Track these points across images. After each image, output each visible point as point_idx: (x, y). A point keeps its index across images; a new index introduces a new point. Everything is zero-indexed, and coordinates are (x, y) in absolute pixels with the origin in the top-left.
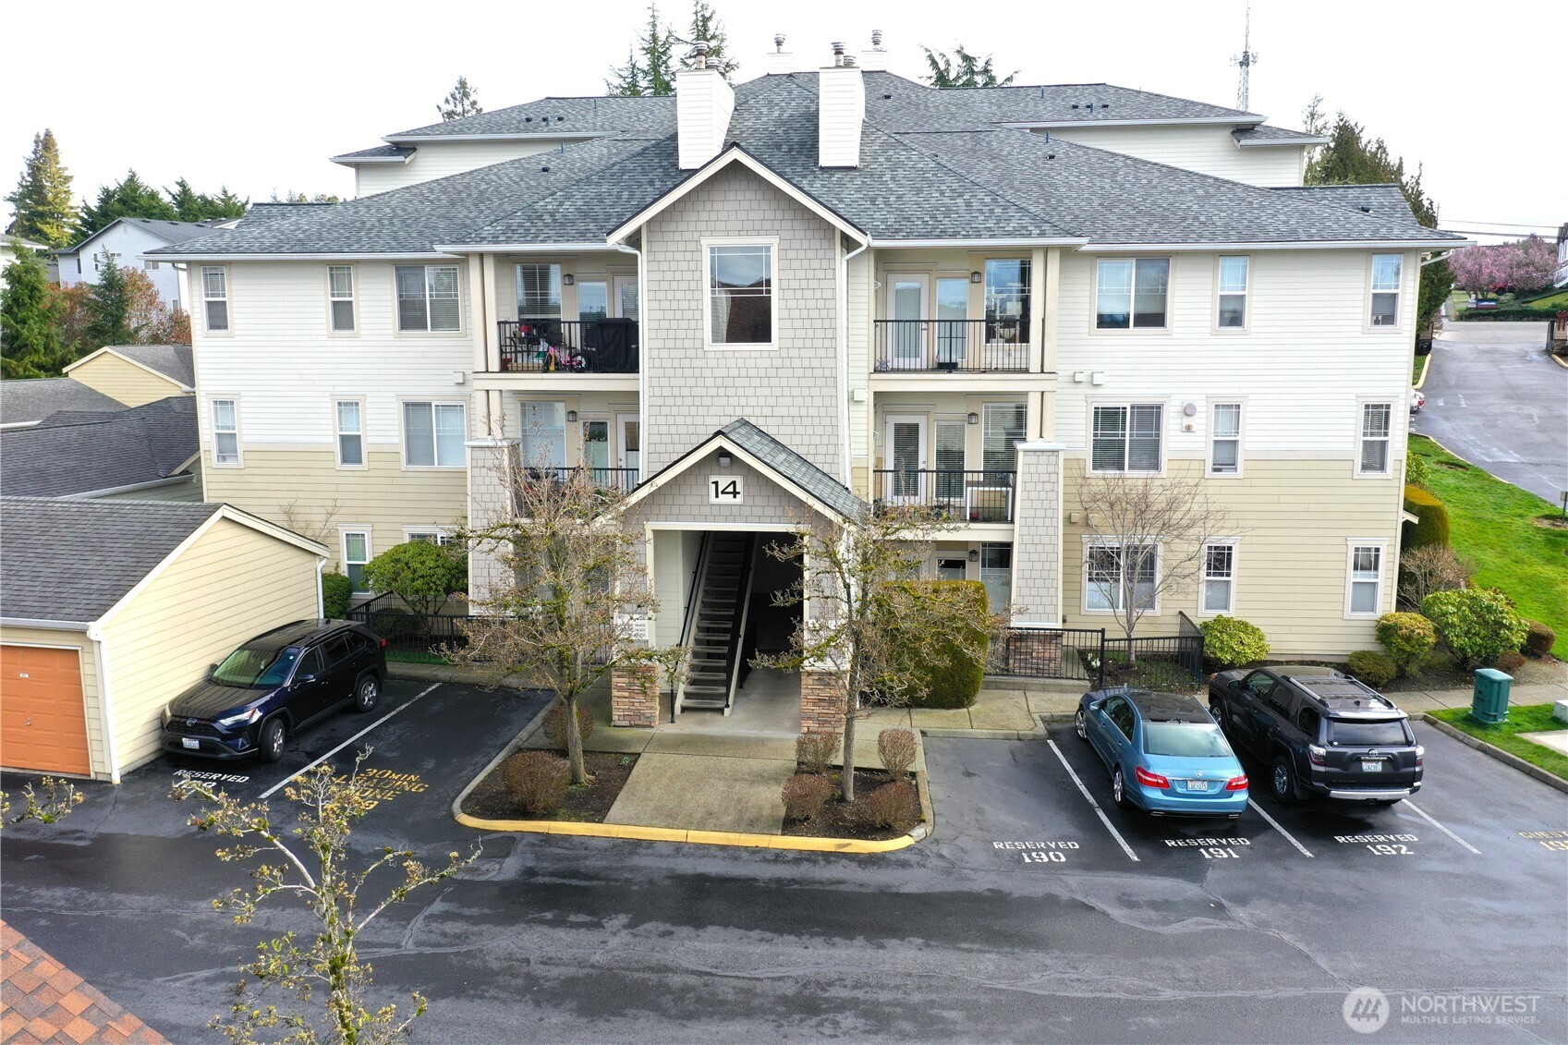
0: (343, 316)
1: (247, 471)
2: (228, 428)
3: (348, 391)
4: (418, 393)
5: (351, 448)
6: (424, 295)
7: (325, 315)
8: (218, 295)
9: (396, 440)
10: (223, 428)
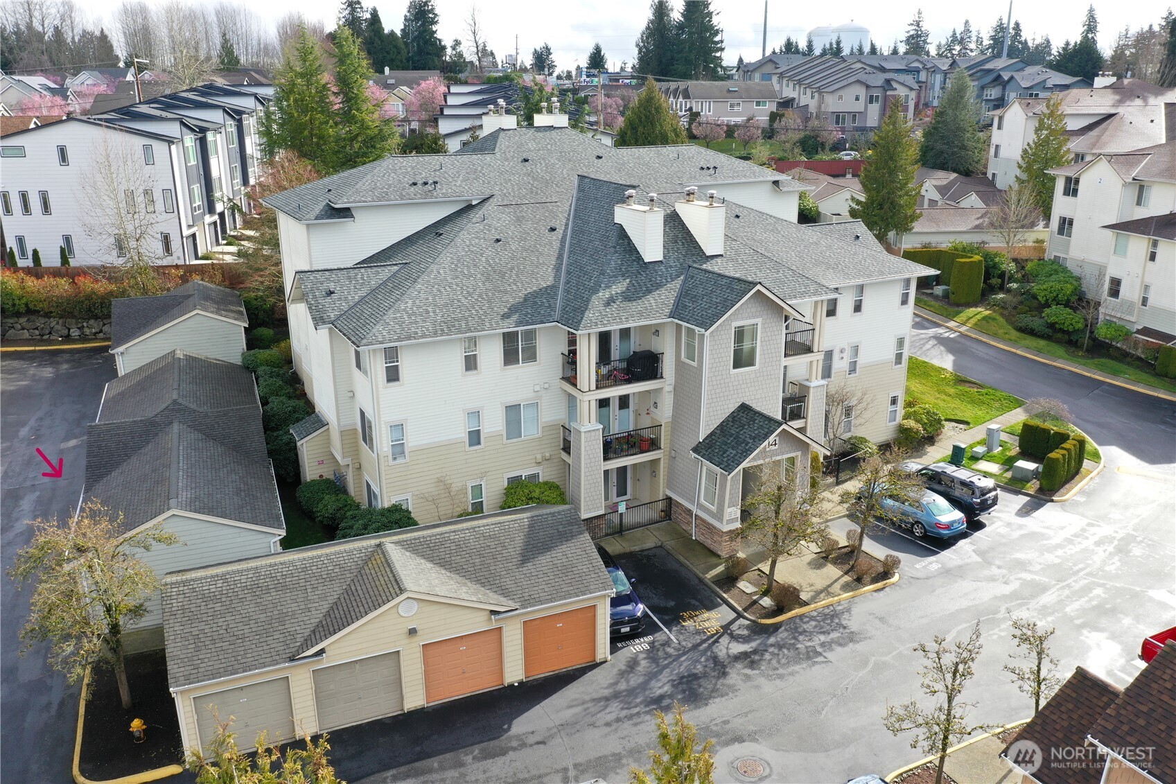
0: (471, 363)
1: (413, 463)
2: (400, 440)
3: (473, 406)
4: (512, 400)
5: (475, 437)
6: (518, 345)
7: (460, 363)
8: (394, 362)
9: (501, 428)
10: (396, 441)
